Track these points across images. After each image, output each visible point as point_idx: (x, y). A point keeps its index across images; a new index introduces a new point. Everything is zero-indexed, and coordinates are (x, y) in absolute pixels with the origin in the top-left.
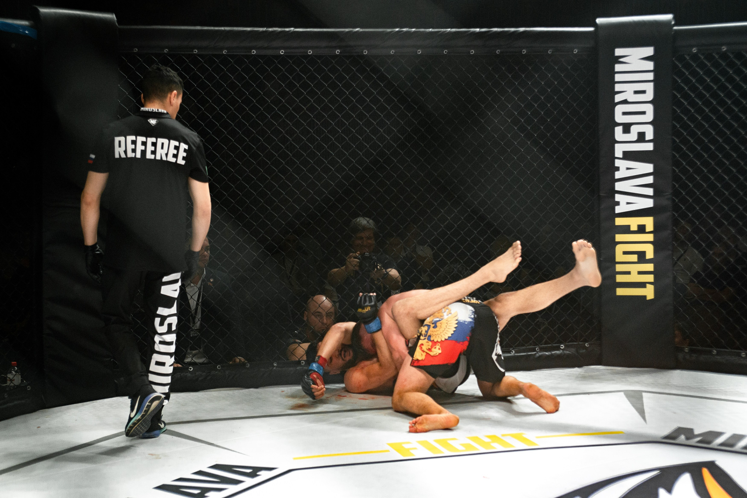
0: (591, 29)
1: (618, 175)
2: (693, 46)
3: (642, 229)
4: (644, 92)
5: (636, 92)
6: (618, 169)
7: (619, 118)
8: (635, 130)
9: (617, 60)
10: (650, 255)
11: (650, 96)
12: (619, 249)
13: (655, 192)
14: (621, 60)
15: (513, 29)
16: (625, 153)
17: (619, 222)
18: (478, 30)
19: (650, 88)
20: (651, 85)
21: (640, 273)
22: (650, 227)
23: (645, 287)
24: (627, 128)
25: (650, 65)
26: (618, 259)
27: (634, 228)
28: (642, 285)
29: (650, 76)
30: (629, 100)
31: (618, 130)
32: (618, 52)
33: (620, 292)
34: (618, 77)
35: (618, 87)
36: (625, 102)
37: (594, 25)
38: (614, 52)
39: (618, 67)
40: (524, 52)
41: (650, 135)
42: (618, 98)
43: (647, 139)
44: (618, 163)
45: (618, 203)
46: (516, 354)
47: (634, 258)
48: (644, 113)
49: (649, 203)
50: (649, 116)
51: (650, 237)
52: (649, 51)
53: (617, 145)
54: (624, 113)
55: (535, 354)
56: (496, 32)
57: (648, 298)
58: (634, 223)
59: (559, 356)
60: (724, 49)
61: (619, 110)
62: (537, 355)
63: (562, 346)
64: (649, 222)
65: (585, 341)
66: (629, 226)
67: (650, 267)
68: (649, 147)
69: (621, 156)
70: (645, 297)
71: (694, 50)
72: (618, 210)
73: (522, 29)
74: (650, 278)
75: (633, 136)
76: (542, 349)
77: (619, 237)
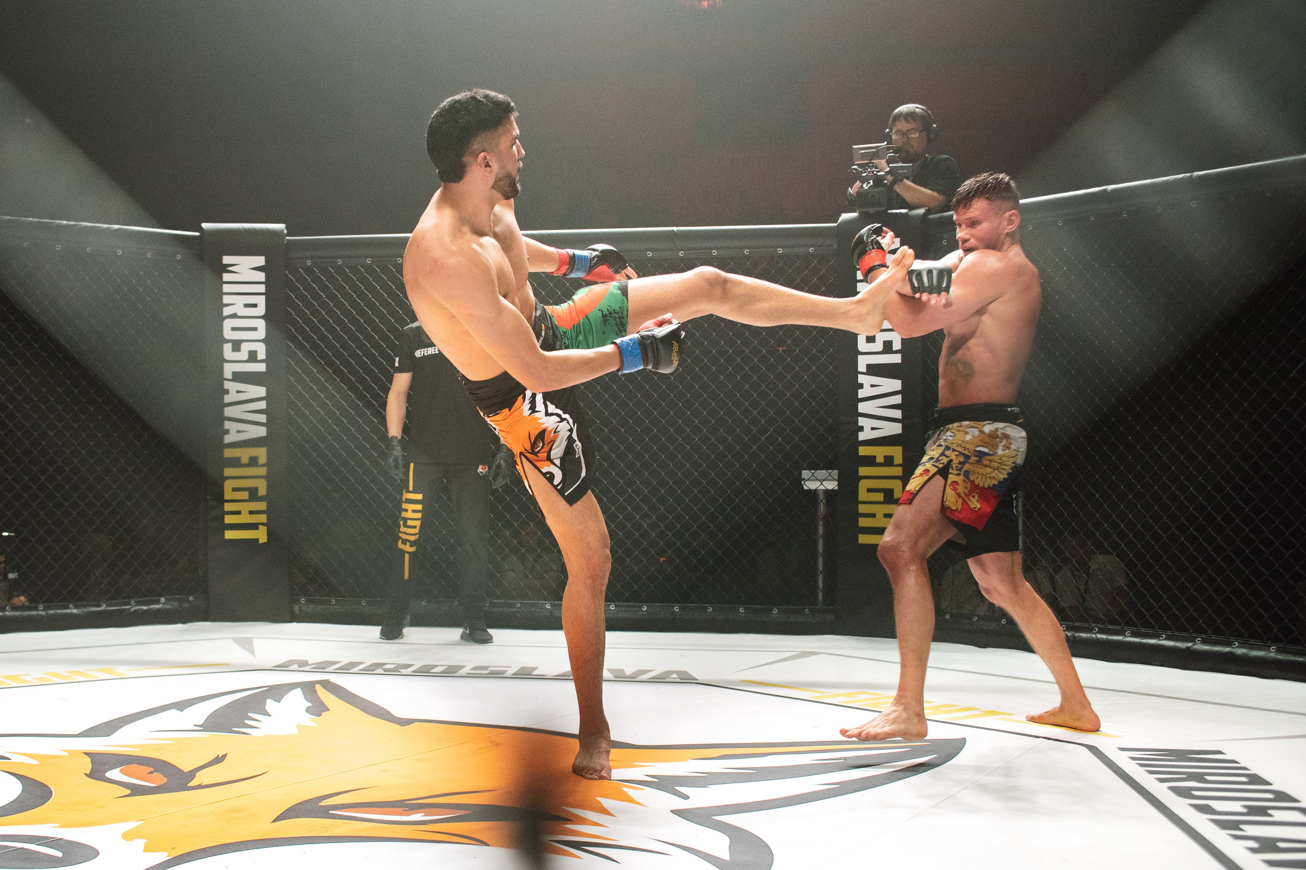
0: (197, 234)
1: (227, 399)
2: (308, 258)
3: (253, 462)
4: (255, 306)
5: (246, 306)
6: (227, 392)
7: (228, 334)
8: (246, 348)
9: (225, 269)
10: (262, 492)
11: (261, 310)
12: (228, 485)
13: (268, 419)
14: (229, 269)
15: (106, 226)
16: (234, 373)
17: (228, 453)
18: (65, 222)
19: (261, 301)
20: (263, 297)
21: (251, 513)
22: (263, 460)
23: (257, 528)
24: (237, 345)
25: (261, 276)
26: (226, 497)
27: (245, 460)
28: (254, 526)
29: (262, 288)
30: (239, 314)
31: (227, 347)
32: (227, 260)
33: (230, 535)
34: (226, 288)
35: (226, 299)
36: (234, 316)
37: (200, 230)
38: (221, 260)
39: (226, 277)
40: (120, 252)
41: (262, 355)
42: (227, 311)
43: (259, 358)
44: (227, 385)
45: (227, 432)
46: (107, 609)
47: (245, 495)
48: (255, 329)
49: (262, 432)
50: (261, 333)
51: (263, 471)
52: (260, 261)
53: (226, 365)
54: (234, 329)
55: (130, 608)
56: (86, 227)
57: (261, 542)
58: (244, 454)
59: (158, 611)
60: (340, 262)
61: (228, 324)
62: (133, 609)
63: (163, 600)
64: (261, 453)
65: (189, 594)
66: (238, 459)
67: (262, 506)
68: (261, 368)
69: (230, 377)
70: (257, 540)
71: (309, 263)
72: (228, 439)
73: (116, 227)
74: (263, 518)
75: (243, 355)
76: (138, 603)
77: (228, 472)
